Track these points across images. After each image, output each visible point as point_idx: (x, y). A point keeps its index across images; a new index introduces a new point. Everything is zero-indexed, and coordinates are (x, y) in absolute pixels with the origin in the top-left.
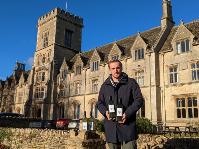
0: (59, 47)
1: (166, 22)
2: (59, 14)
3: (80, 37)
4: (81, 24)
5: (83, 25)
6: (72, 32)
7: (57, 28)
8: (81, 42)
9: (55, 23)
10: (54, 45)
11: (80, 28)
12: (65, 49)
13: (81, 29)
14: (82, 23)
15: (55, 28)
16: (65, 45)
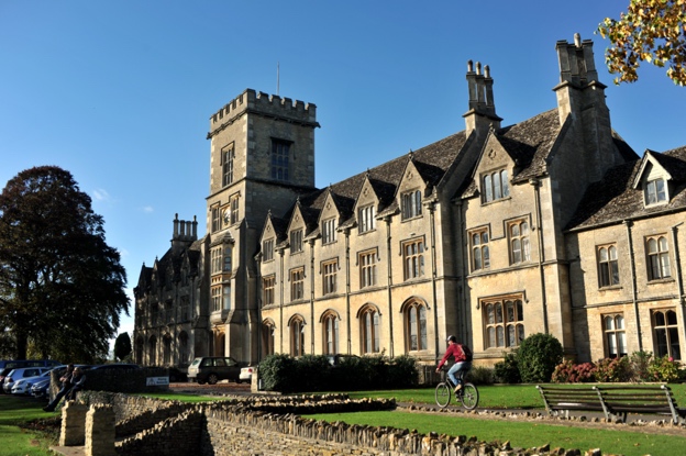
0: (256, 185)
1: (474, 123)
2: (252, 106)
3: (312, 153)
4: (311, 119)
5: (317, 120)
6: (288, 143)
7: (250, 139)
8: (312, 164)
9: (245, 128)
10: (244, 182)
11: (309, 128)
12: (272, 187)
13: (313, 132)
14: (314, 116)
15: (245, 140)
16: (274, 175)
